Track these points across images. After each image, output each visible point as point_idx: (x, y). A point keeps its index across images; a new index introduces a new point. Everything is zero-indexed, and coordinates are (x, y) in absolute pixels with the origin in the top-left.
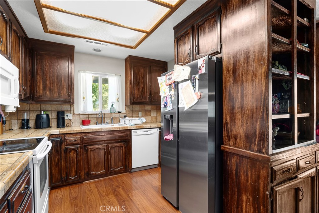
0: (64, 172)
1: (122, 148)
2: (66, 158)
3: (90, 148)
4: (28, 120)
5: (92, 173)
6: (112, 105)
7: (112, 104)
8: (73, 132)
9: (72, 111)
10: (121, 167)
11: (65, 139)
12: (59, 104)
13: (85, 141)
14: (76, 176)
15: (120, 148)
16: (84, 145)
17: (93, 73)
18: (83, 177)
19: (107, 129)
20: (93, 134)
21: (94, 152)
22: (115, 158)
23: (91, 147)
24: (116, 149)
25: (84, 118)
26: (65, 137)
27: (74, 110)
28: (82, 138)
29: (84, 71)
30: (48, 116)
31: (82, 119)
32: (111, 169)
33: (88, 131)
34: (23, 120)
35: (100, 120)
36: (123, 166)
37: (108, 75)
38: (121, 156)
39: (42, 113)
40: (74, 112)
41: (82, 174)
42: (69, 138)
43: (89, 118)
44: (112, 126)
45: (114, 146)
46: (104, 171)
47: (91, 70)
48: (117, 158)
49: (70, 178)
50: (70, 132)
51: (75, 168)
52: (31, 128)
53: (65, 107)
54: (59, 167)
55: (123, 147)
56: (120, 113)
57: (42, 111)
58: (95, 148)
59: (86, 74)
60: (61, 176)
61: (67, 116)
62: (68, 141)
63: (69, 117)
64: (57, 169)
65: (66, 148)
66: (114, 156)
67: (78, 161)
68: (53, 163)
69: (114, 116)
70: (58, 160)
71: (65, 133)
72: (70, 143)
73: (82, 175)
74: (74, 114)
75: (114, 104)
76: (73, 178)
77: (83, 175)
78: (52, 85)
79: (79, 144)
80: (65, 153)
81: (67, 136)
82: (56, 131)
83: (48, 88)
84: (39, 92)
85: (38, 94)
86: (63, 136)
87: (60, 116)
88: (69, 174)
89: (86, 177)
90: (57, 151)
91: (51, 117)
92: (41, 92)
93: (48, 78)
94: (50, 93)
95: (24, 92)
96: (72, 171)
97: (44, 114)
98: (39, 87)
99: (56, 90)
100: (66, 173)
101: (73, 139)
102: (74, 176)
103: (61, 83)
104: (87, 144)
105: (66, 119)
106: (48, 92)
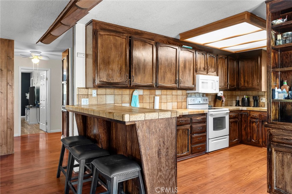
2: (250, 126)
4: (239, 101)
8: (255, 110)
11: (250, 114)
12: (257, 91)
13: (262, 117)
16: (262, 120)
18: (261, 143)
26: (250, 112)
28: (260, 115)
30: (248, 99)
33: (264, 111)
34: (236, 101)
39: (245, 97)
41: (261, 140)
42: (252, 114)
52: (240, 106)
54: (246, 131)
57: (245, 96)
60: (247, 137)
61: (262, 99)
62: (251, 115)
64: (245, 132)
65: (250, 120)
67: (258, 131)
68: (243, 127)
70: (246, 126)
71: (250, 110)
72: (253, 117)
76: (253, 141)
77: (261, 141)
78: (248, 79)
79: (258, 119)
80: (250, 123)
81: (251, 112)
82: (245, 108)
83: (246, 81)
84: (242, 84)
85: (241, 85)
86: (249, 112)
87: (254, 99)
88: (252, 138)
89: (264, 144)
90: (245, 120)
91: (251, 100)
92: (243, 84)
93: (246, 75)
94: (247, 84)
95: (229, 85)
96: (254, 136)
97: (246, 97)
98: (242, 81)
99: (250, 82)
100: (250, 136)
101: (255, 115)
102: (255, 140)
103: (254, 77)
104: (264, 120)
105: (261, 101)
106: (246, 84)
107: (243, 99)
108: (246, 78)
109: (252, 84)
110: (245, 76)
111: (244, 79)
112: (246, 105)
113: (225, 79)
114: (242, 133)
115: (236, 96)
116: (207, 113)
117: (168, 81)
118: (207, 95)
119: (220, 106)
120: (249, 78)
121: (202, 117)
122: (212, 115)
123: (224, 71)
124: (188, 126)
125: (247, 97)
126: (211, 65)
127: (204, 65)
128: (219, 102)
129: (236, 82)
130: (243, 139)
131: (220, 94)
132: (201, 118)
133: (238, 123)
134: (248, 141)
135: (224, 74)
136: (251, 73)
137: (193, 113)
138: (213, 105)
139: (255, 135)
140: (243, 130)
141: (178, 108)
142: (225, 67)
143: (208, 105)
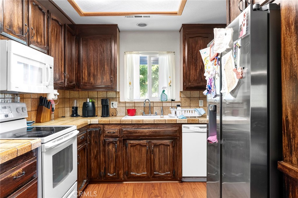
0: (102, 167)
1: (169, 148)
2: (104, 151)
3: (130, 143)
5: (131, 173)
6: (164, 91)
7: (163, 90)
8: (112, 123)
9: (117, 99)
10: (167, 172)
11: (103, 129)
12: (105, 91)
13: (124, 134)
14: (115, 174)
15: (166, 147)
16: (123, 139)
17: (140, 53)
18: (122, 176)
19: (150, 121)
20: (133, 127)
21: (135, 148)
22: (159, 159)
23: (131, 142)
24: (162, 148)
25: (130, 106)
26: (104, 127)
27: (119, 98)
28: (121, 131)
29: (131, 52)
30: (93, 103)
31: (127, 108)
32: (155, 173)
34: (73, 108)
35: (147, 110)
36: (170, 171)
37: (158, 53)
38: (167, 158)
39: (88, 101)
40: (119, 100)
41: (121, 172)
43: (135, 107)
44: (161, 117)
45: (158, 144)
46: (146, 173)
47: (137, 50)
48: (163, 160)
49: (108, 174)
50: (108, 123)
51: (113, 165)
52: (79, 116)
53: (111, 94)
55: (171, 147)
56: (172, 102)
57: (88, 99)
58: (135, 143)
59: (133, 54)
60: (100, 171)
61: (113, 104)
62: (107, 132)
63: (114, 105)
64: (96, 162)
65: (104, 140)
66: (158, 156)
67: (117, 157)
68: (92, 155)
69: (164, 105)
70: (97, 152)
71: (104, 123)
72: (109, 134)
73: (121, 173)
74: (119, 102)
75: (165, 90)
76: (111, 175)
77: (122, 173)
78: (95, 71)
79: (118, 137)
80: (104, 146)
81: (106, 126)
82: (94, 121)
83: (92, 75)
84: (85, 79)
85: (84, 81)
86: (102, 126)
87: (104, 104)
88: (106, 170)
89: (125, 176)
90: (96, 142)
91: (99, 105)
92: (86, 79)
93: (92, 63)
94: (94, 79)
95: (66, 80)
96: (111, 167)
97: (90, 102)
98: (85, 74)
99: (99, 76)
100: (105, 168)
101: (112, 131)
102: (112, 173)
103: (104, 68)
104: (126, 138)
105: (112, 107)
106: (92, 79)
107: (85, 105)
108: (92, 68)
109: (102, 80)
110: (90, 66)
111: (88, 71)
112: (91, 114)
113: (60, 67)
114: (91, 165)
116: (37, 149)
119: (48, 119)
120: (97, 69)
121: (27, 164)
122: (50, 150)
123: (59, 50)
125: (91, 101)
126: (37, 28)
128: (46, 112)
129: (76, 74)
130: (92, 175)
133: (87, 149)
134: (101, 176)
135: (59, 56)
136: (101, 61)
138: (34, 119)
139: (112, 164)
140: (92, 160)
142: (61, 43)
143: (25, 120)
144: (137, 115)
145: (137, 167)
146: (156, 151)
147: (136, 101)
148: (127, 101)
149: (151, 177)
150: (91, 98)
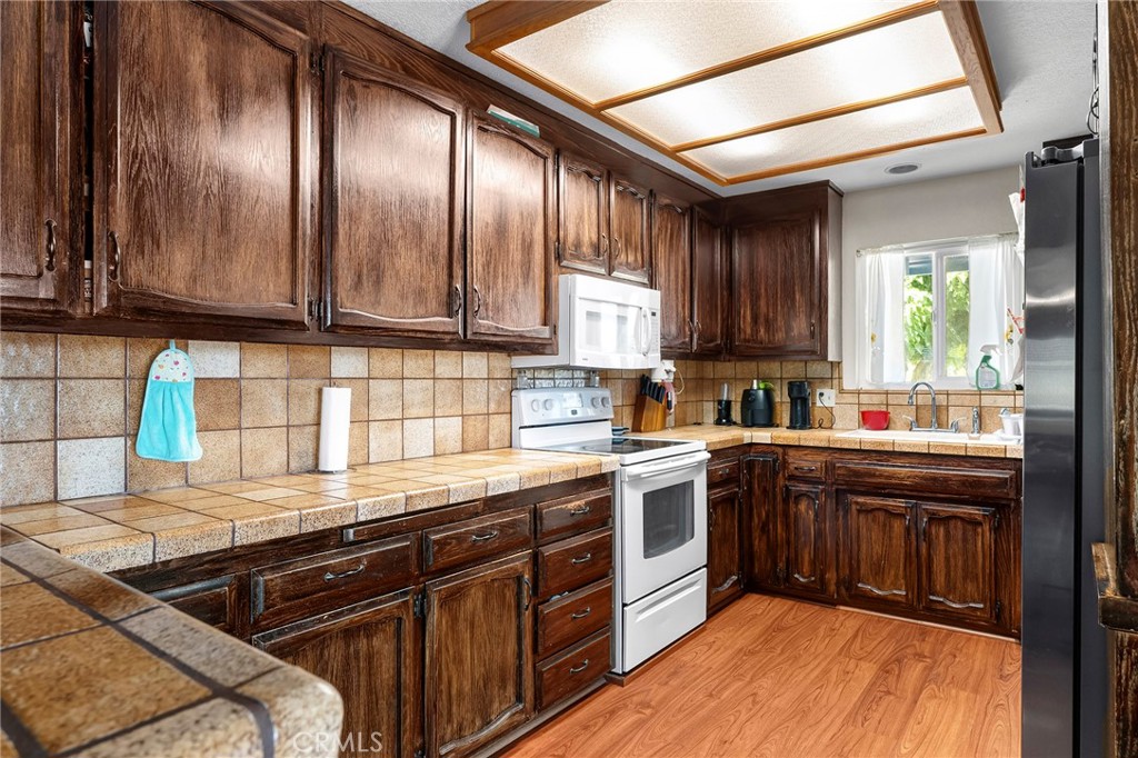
0: (781, 556)
1: (980, 530)
2: (786, 514)
3: (857, 503)
4: (729, 403)
5: (860, 585)
6: (986, 359)
7: (983, 354)
9: (836, 382)
10: (974, 602)
11: (784, 460)
12: (801, 361)
13: (839, 475)
14: (813, 579)
15: (969, 527)
16: (837, 490)
17: (906, 249)
18: (833, 588)
19: (915, 445)
20: (865, 459)
21: (870, 516)
22: (947, 559)
23: (859, 500)
24: (955, 527)
25: (873, 403)
26: (785, 454)
27: (840, 378)
28: (829, 468)
29: (875, 246)
30: (768, 393)
31: (864, 409)
32: (931, 597)
34: (720, 402)
35: (927, 415)
36: (983, 601)
37: (965, 242)
38: (976, 562)
39: (755, 387)
40: (840, 384)
41: (831, 576)
42: (797, 461)
43: (887, 405)
45: (943, 515)
46: (904, 593)
47: (895, 240)
48: (960, 563)
49: (796, 576)
50: (797, 444)
51: (810, 553)
52: (735, 423)
53: (816, 369)
54: (768, 537)
55: (987, 527)
57: (755, 381)
58: (871, 504)
59: (883, 255)
60: (775, 564)
61: (821, 394)
62: (792, 467)
63: (826, 399)
64: (764, 538)
65: (786, 487)
66: (943, 550)
67: (820, 534)
68: (756, 520)
69: (987, 401)
70: (767, 516)
71: (785, 443)
72: (797, 473)
73: (830, 580)
74: (841, 391)
75: (992, 353)
76: (801, 580)
77: (833, 582)
78: (771, 310)
79: (822, 483)
80: (786, 501)
81: (791, 452)
82: (762, 436)
83: (762, 320)
84: (745, 333)
85: (742, 336)
86: (780, 450)
87: (795, 394)
88: (793, 564)
89: (843, 591)
90: (765, 488)
91: (782, 397)
92: (749, 331)
93: (763, 291)
94: (767, 330)
95: (695, 336)
96: (802, 558)
97: (759, 389)
98: (744, 317)
99: (780, 322)
100: (788, 559)
101: (805, 465)
102: (806, 575)
103: (793, 300)
104: (844, 487)
105: (819, 404)
106: (762, 330)
107: (748, 396)
108: (763, 303)
109: (786, 333)
110: (758, 297)
111: (752, 310)
112: (761, 419)
113: (680, 309)
114: (751, 545)
115: (716, 383)
116: (613, 473)
117: (403, 297)
118: (605, 376)
119: (659, 425)
120: (775, 305)
121: (593, 495)
122: (637, 480)
123: (677, 271)
124: (519, 560)
125: (762, 386)
126: (626, 235)
127: (596, 229)
128: (653, 412)
129: (723, 320)
130: (757, 571)
131: (663, 371)
132: (587, 504)
133: (740, 503)
134: (778, 578)
135: (677, 284)
136: (784, 281)
137: (546, 482)
138: (628, 423)
139: (807, 551)
140: (756, 534)
141: (467, 448)
142: (681, 253)
143: (609, 423)
144: (894, 429)
145: (878, 573)
146: (937, 537)
147: (891, 388)
148: (866, 387)
149: (920, 606)
150: (764, 380)
